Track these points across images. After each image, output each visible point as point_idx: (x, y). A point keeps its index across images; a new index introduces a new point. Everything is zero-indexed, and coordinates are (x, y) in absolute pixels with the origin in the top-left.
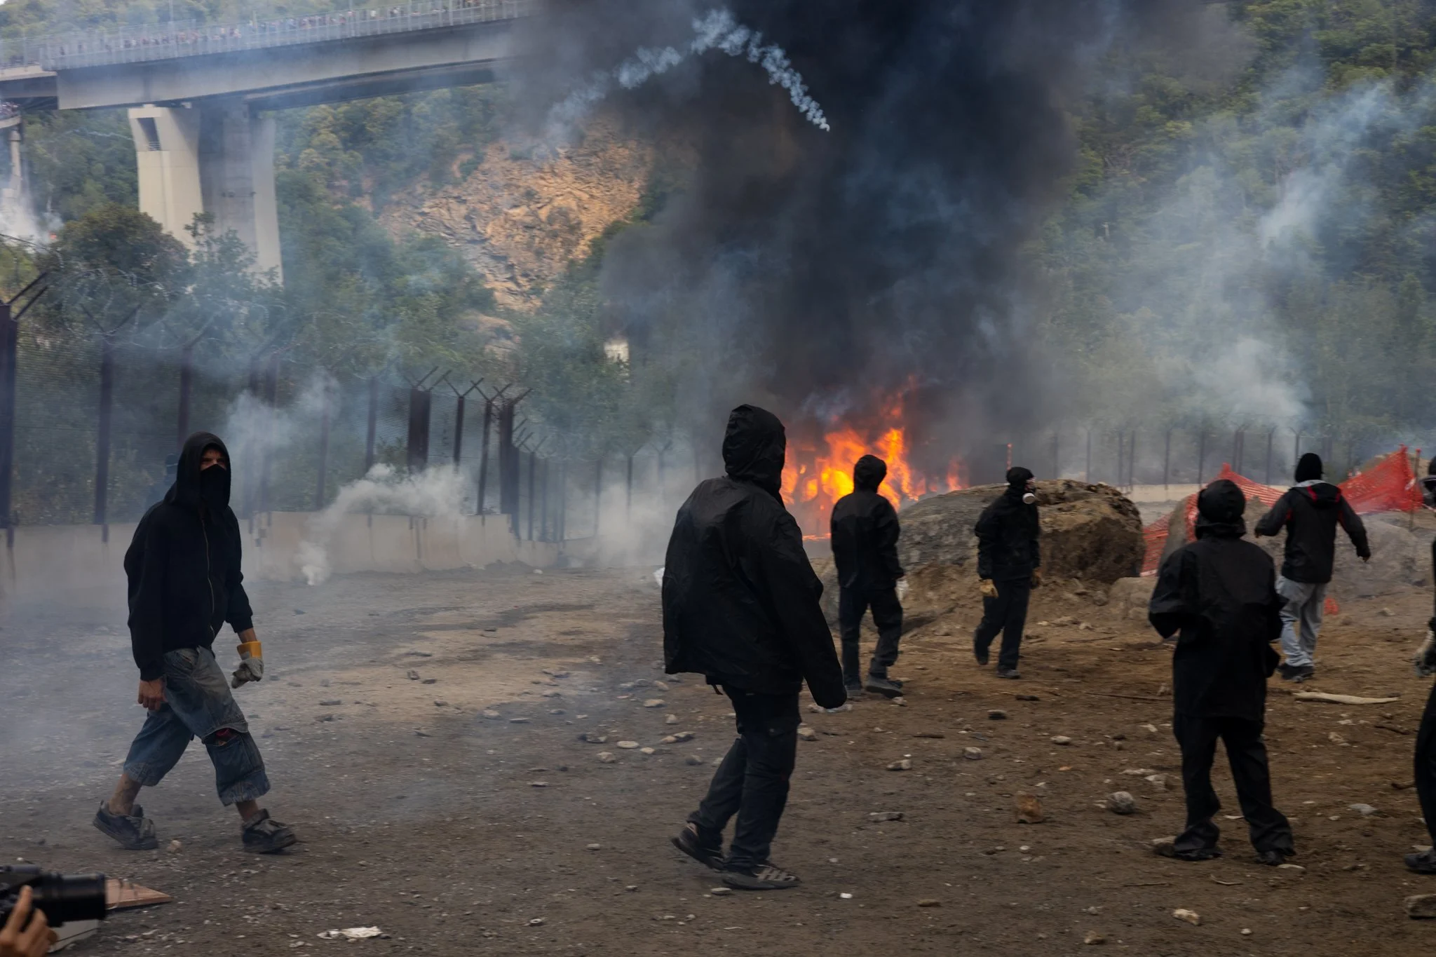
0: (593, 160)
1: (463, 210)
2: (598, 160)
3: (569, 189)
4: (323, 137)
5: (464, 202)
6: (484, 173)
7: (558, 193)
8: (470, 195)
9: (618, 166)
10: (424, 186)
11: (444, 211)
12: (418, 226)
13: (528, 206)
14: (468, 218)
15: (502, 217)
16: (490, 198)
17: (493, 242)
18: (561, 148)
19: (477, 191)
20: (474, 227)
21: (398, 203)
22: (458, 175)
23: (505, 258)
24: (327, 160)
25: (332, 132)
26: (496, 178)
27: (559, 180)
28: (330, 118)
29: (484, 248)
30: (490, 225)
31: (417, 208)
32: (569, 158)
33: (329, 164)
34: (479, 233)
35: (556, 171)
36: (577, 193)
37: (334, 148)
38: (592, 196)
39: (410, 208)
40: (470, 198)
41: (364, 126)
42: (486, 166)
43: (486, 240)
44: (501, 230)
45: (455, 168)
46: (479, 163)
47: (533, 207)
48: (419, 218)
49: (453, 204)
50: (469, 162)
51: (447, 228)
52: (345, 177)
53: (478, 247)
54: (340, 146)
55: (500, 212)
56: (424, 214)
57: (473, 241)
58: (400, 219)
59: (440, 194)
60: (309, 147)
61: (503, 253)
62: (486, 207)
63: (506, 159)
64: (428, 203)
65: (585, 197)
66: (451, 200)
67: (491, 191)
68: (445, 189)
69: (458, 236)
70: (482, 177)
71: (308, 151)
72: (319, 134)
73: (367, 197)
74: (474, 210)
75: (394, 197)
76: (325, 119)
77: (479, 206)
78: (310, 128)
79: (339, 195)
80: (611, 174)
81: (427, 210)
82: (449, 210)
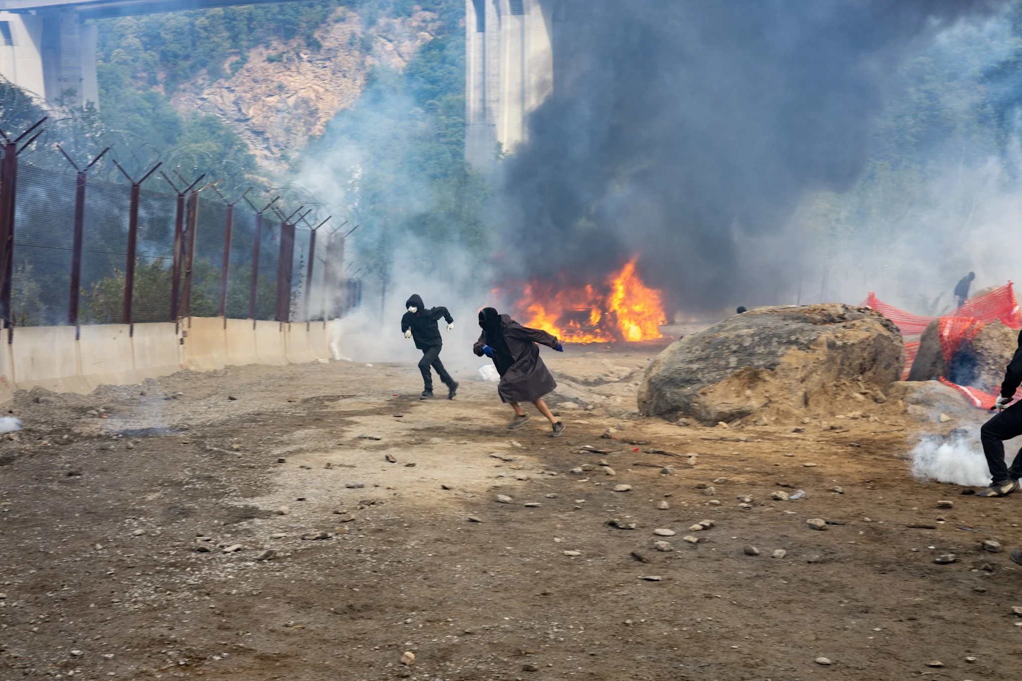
0: (327, 63)
1: (232, 97)
2: (331, 64)
3: (309, 85)
4: (129, 40)
5: (233, 91)
6: (248, 71)
7: (302, 87)
8: (237, 86)
9: (345, 69)
10: (204, 79)
11: (218, 97)
12: (199, 108)
13: (280, 95)
14: (236, 103)
15: (261, 103)
16: (252, 89)
17: (254, 121)
18: (305, 54)
19: (243, 84)
20: (240, 110)
21: (184, 91)
22: (229, 71)
23: (262, 133)
24: (132, 58)
25: (136, 37)
26: (256, 75)
27: (302, 78)
28: (135, 27)
29: (247, 125)
30: (252, 108)
31: (197, 94)
32: (310, 61)
33: (133, 60)
34: (243, 114)
35: (301, 71)
36: (315, 87)
37: (137, 49)
38: (326, 90)
39: (193, 95)
40: (237, 89)
41: (159, 33)
42: (248, 66)
43: (248, 120)
44: (260, 112)
45: (226, 66)
46: (244, 63)
47: (284, 96)
48: (200, 102)
49: (225, 92)
50: (237, 63)
51: (221, 110)
52: (145, 71)
53: (243, 124)
54: (142, 48)
55: (260, 99)
56: (202, 99)
57: (239, 120)
58: (186, 103)
59: (215, 85)
60: (119, 47)
61: (261, 129)
62: (249, 95)
63: (264, 61)
64: (206, 91)
65: (321, 90)
66: (223, 90)
67: (253, 84)
68: (218, 81)
69: (228, 116)
70: (247, 74)
71: (118, 50)
72: (126, 38)
73: (161, 85)
74: (240, 98)
75: (182, 86)
76: (131, 27)
77: (244, 94)
78: (119, 33)
79: (140, 83)
80: (340, 74)
81: (205, 97)
82: (222, 97)
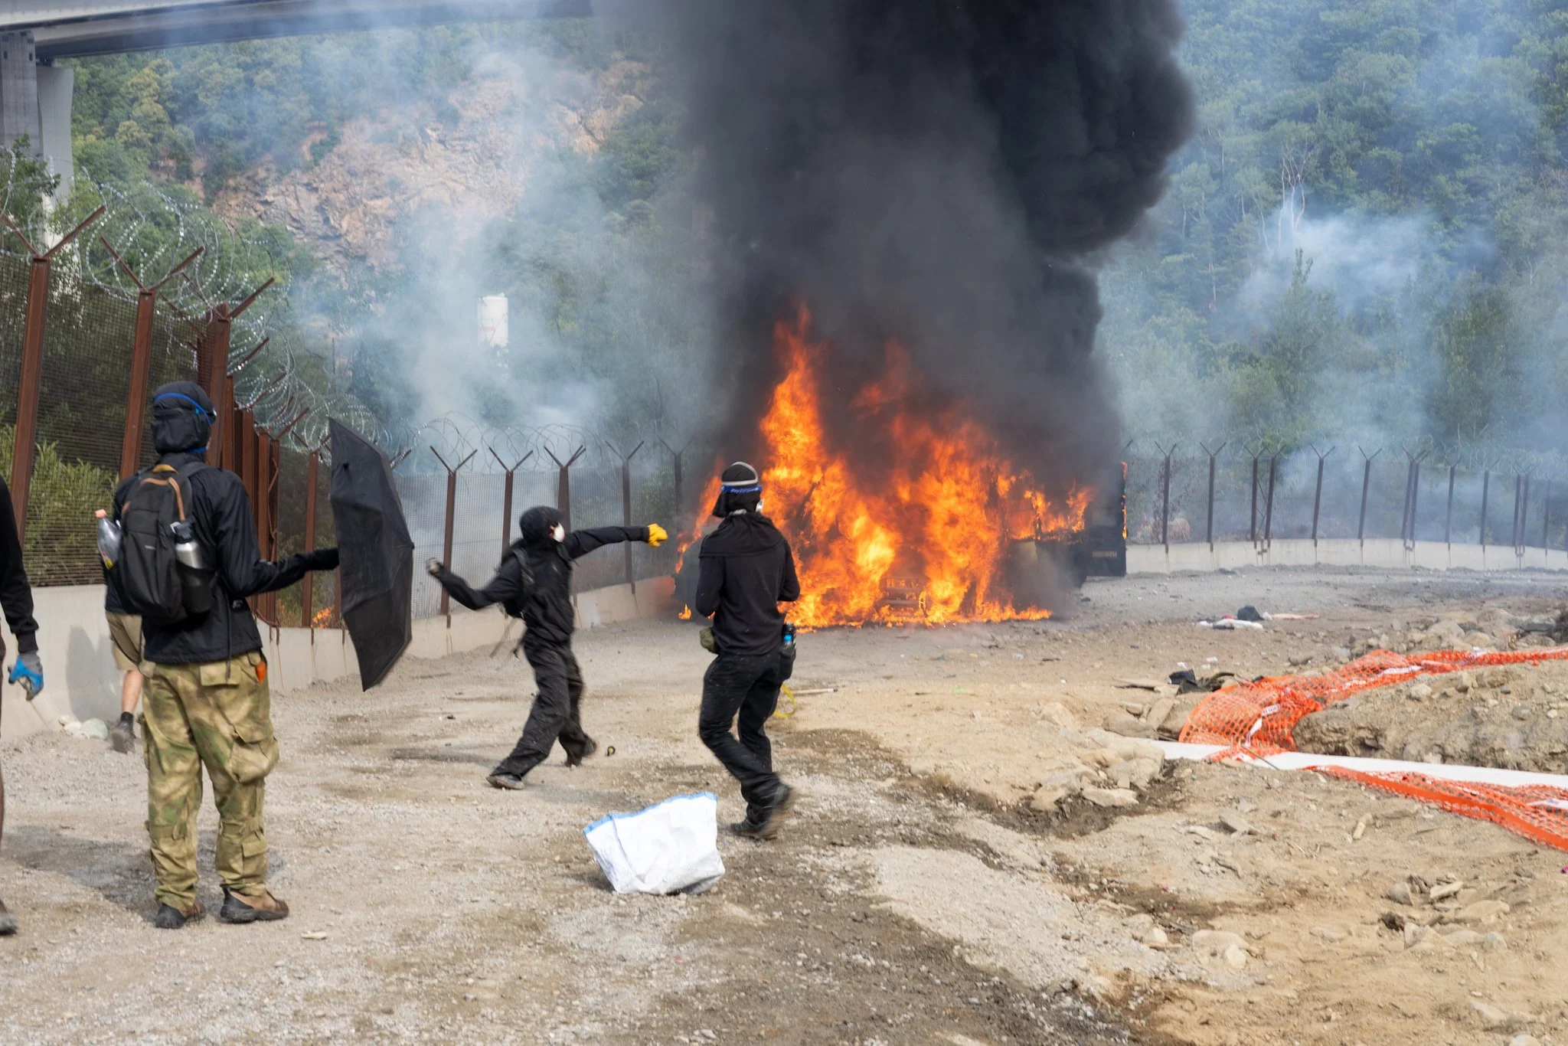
0: (470, 145)
1: (314, 200)
2: (476, 145)
3: (440, 179)
4: (145, 107)
5: (316, 190)
6: (340, 156)
7: (429, 183)
8: (322, 181)
9: (499, 153)
10: (268, 170)
11: (291, 201)
12: (260, 217)
13: (392, 197)
14: (320, 209)
15: (361, 209)
16: (346, 186)
17: (349, 238)
18: (434, 130)
19: (331, 178)
20: (327, 220)
21: (236, 189)
22: (308, 157)
23: (363, 258)
24: (150, 135)
25: (156, 102)
26: (353, 163)
27: (429, 168)
28: (155, 85)
29: (338, 245)
30: (347, 217)
31: (257, 195)
32: (441, 142)
33: (153, 140)
34: (332, 227)
35: (426, 157)
36: (451, 184)
37: (159, 121)
38: (468, 188)
39: (249, 196)
40: (322, 186)
41: (195, 96)
42: (342, 148)
43: (340, 236)
44: (359, 224)
45: (305, 148)
46: (333, 145)
47: (397, 198)
48: (261, 208)
49: (302, 192)
50: (322, 143)
51: (294, 220)
52: (172, 157)
53: (331, 244)
54: (167, 119)
55: (359, 202)
56: (266, 203)
57: (325, 237)
58: (238, 209)
59: (287, 179)
60: (129, 118)
61: (361, 252)
62: (342, 197)
63: (367, 141)
64: (271, 190)
65: (460, 188)
66: (299, 187)
67: (348, 178)
68: (292, 173)
69: (307, 231)
70: (337, 162)
71: (127, 123)
72: (141, 104)
73: (198, 180)
74: (327, 200)
75: (231, 182)
76: (149, 85)
77: (333, 196)
78: (131, 97)
79: (164, 177)
80: (491, 163)
81: (270, 199)
82: (297, 199)
